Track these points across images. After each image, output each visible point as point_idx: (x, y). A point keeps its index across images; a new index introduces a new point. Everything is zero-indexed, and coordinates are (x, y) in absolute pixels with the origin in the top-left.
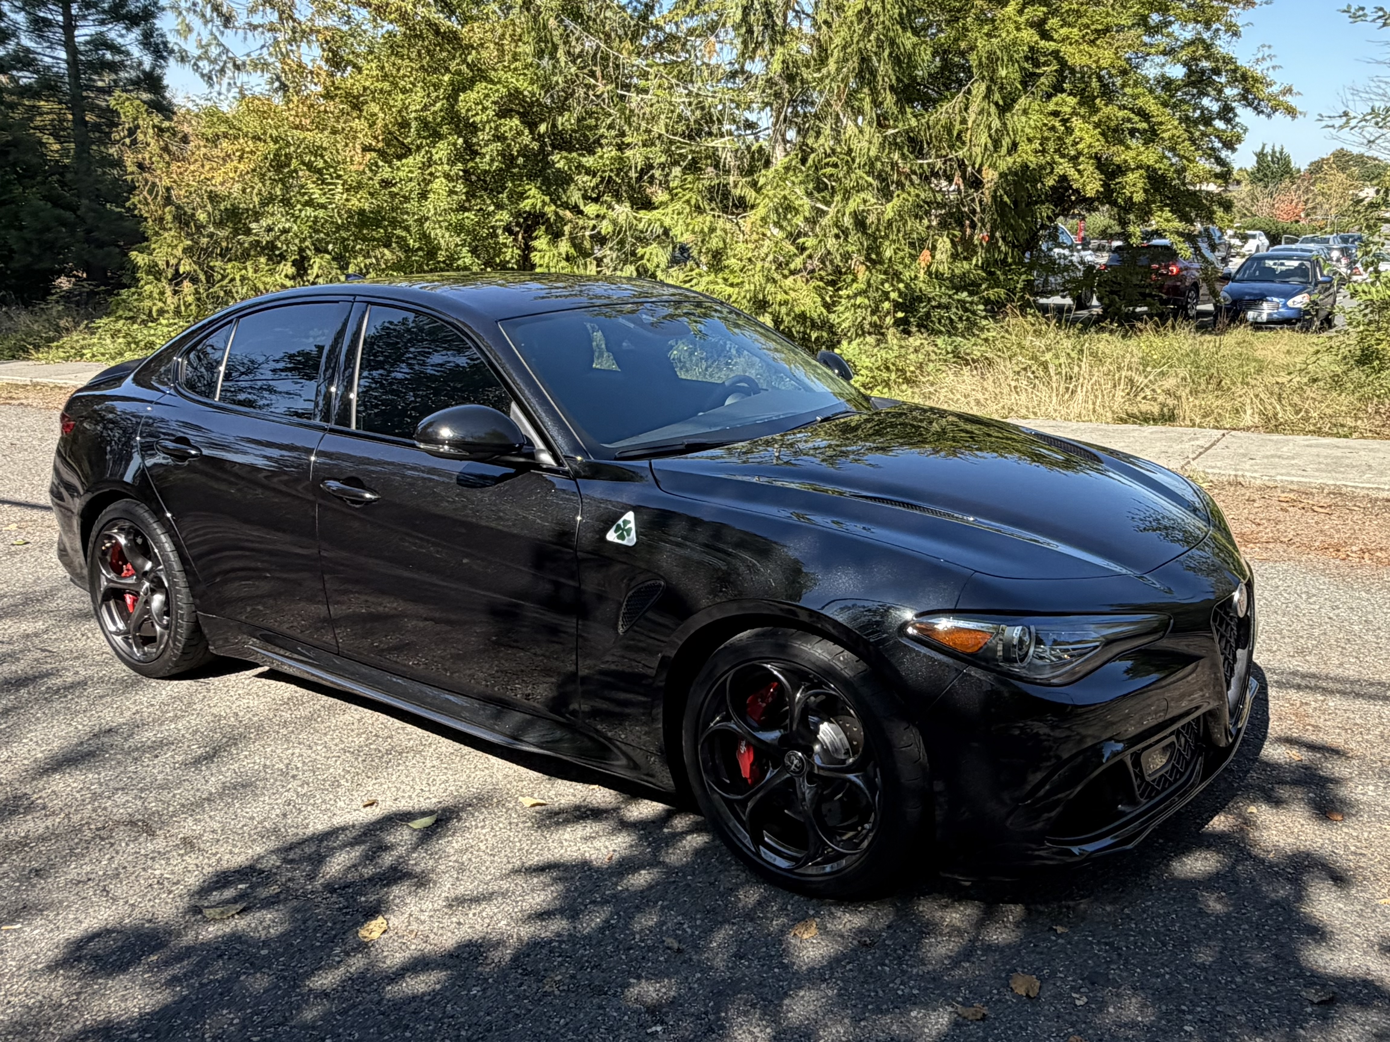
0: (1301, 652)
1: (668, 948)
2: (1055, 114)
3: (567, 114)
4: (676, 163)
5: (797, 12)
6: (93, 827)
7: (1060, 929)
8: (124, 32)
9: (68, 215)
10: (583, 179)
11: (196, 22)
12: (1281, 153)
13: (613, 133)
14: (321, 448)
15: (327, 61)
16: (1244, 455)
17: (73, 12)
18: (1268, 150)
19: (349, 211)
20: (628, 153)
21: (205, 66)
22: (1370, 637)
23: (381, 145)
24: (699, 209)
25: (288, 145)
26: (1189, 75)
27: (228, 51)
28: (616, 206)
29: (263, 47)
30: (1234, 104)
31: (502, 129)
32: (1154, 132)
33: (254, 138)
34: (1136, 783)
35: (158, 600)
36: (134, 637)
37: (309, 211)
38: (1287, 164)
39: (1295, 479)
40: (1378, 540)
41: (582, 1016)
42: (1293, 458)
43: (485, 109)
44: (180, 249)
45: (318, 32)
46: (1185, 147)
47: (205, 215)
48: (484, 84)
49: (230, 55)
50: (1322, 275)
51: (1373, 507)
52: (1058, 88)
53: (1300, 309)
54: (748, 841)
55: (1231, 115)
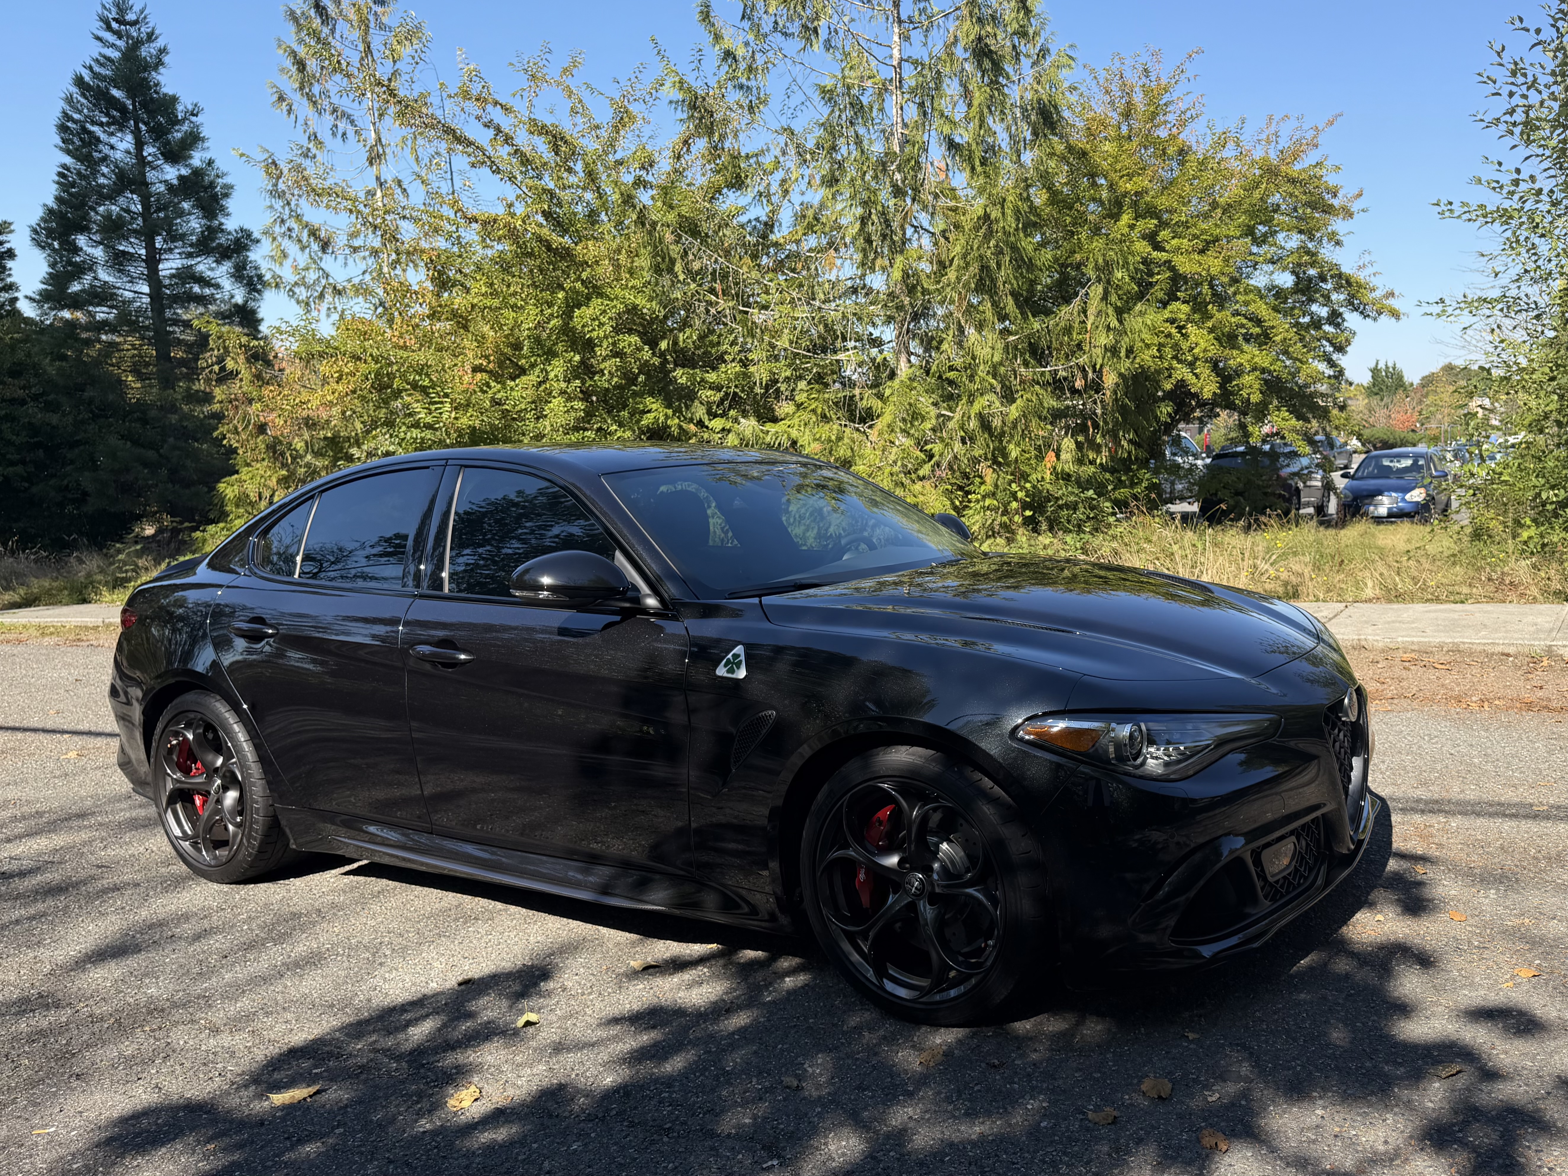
0: (1425, 784)
1: (788, 1087)
2: (1172, 321)
3: (688, 331)
4: (800, 378)
5: (916, 227)
6: (147, 1028)
7: (1191, 1036)
8: (214, 265)
9: (151, 454)
10: (706, 394)
11: (292, 249)
12: (1394, 369)
13: (737, 348)
14: (410, 617)
15: (433, 280)
16: (1366, 622)
17: (158, 245)
18: (1382, 365)
19: (459, 431)
20: (752, 369)
21: (302, 293)
22: (1489, 767)
23: (491, 366)
24: (825, 418)
25: (391, 364)
26: (1297, 284)
27: (328, 276)
28: (742, 420)
29: (364, 273)
30: (1341, 310)
31: (622, 345)
32: (1267, 336)
33: (353, 357)
34: (1258, 884)
35: (231, 796)
36: (204, 839)
37: (415, 433)
38: (1400, 378)
39: (1415, 640)
40: (1496, 690)
41: (692, 1158)
42: (1413, 622)
43: (601, 325)
44: (274, 480)
45: (423, 251)
46: (1297, 349)
47: (303, 444)
48: (600, 300)
49: (331, 281)
50: (1436, 470)
51: (1489, 661)
52: (1172, 297)
53: (1417, 503)
54: (870, 974)
55: (1339, 320)
